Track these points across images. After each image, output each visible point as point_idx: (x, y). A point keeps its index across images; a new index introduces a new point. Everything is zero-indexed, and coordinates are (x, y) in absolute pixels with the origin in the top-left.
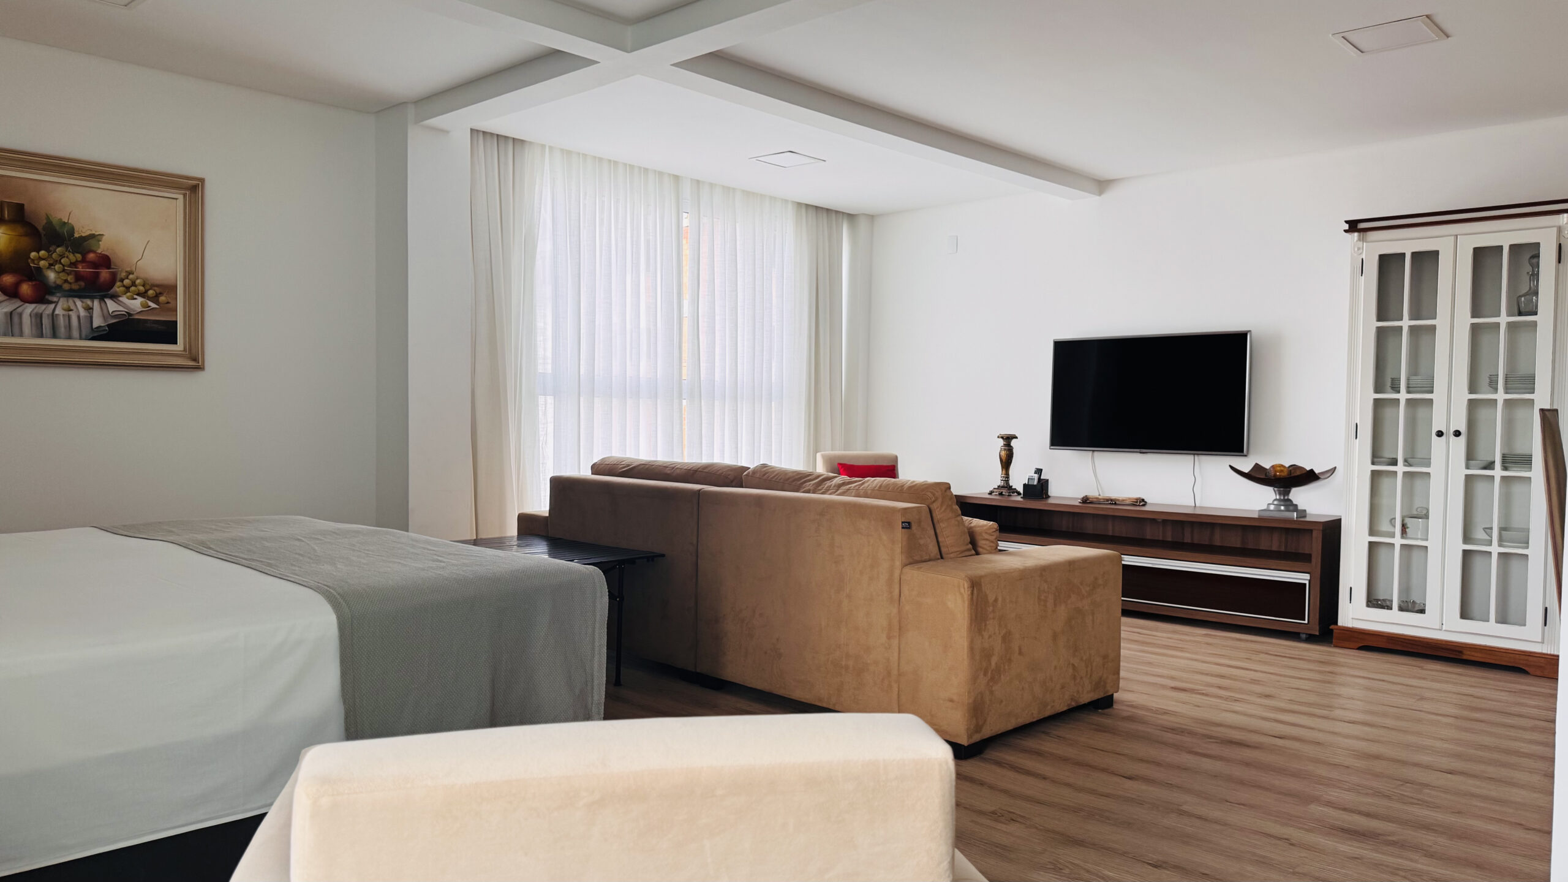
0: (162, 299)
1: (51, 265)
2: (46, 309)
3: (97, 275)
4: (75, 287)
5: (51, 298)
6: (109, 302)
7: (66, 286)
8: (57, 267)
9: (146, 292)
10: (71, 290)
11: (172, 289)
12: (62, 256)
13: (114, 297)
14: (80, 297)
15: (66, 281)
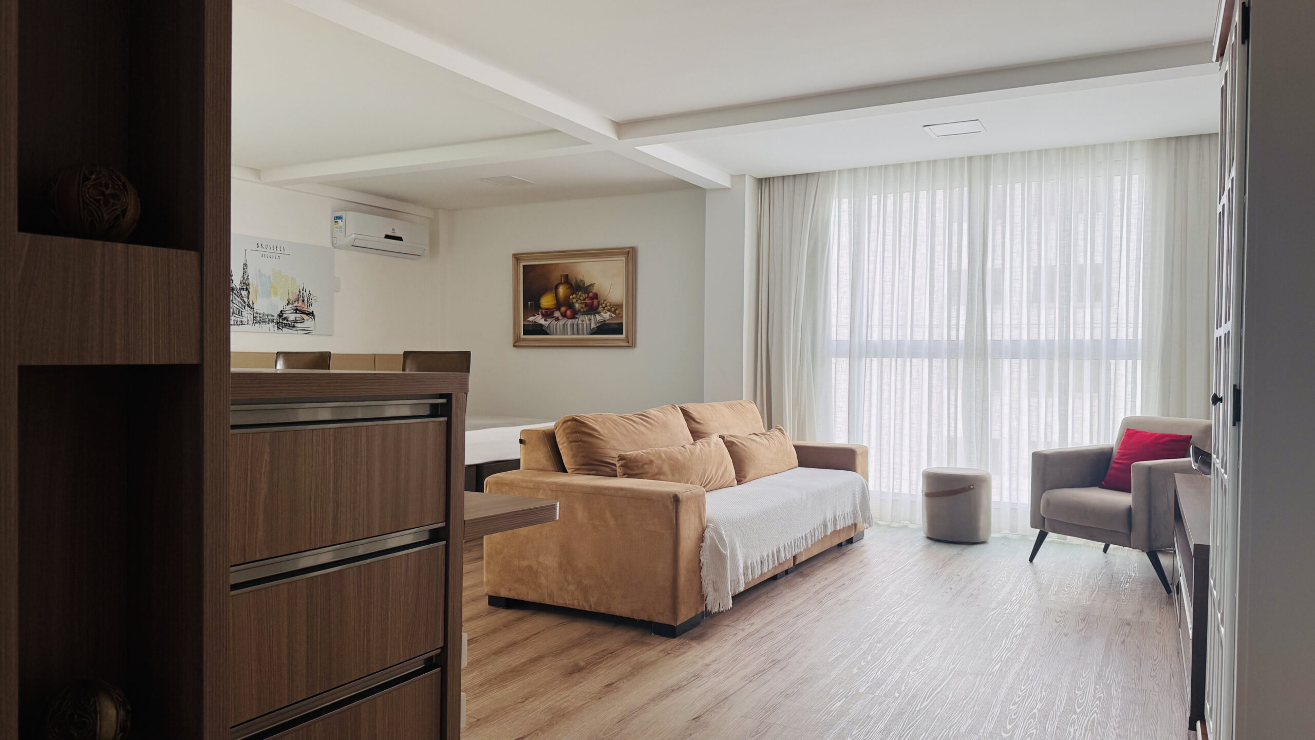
0: (617, 312)
1: (577, 301)
2: (575, 321)
3: (593, 302)
4: (585, 310)
5: (578, 316)
6: (597, 315)
7: (582, 310)
8: (579, 301)
9: (611, 309)
10: (584, 311)
11: (621, 306)
12: (580, 296)
13: (599, 313)
14: (587, 314)
15: (582, 307)
